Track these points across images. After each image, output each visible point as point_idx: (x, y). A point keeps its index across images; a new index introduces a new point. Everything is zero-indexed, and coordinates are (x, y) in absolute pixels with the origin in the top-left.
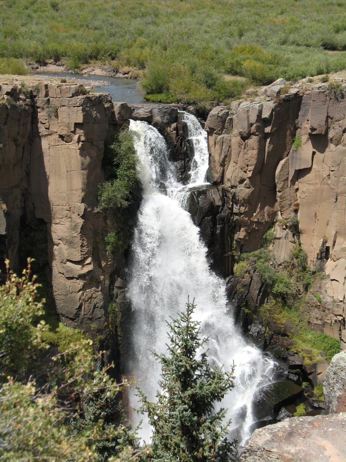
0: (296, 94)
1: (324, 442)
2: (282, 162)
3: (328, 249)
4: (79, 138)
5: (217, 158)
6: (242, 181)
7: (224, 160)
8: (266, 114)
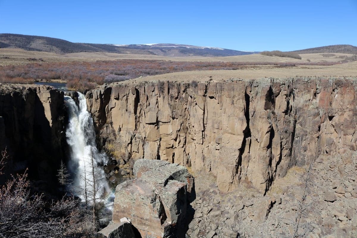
0: (110, 88)
1: (137, 187)
2: (107, 106)
3: (121, 128)
4: (50, 101)
5: (89, 105)
6: (96, 111)
7: (91, 106)
8: (102, 93)
